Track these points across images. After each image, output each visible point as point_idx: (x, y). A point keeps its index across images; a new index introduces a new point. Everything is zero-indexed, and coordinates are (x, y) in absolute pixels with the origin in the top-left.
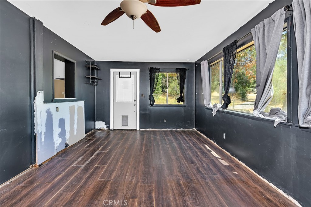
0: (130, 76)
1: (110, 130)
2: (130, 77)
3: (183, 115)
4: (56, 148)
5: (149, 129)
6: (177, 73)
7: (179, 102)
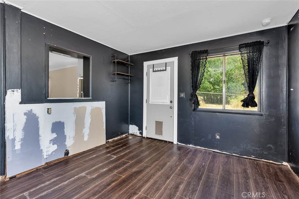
0: (166, 68)
1: (143, 137)
2: (165, 70)
3: (255, 130)
4: (45, 157)
5: (191, 146)
6: (241, 54)
7: (247, 106)
